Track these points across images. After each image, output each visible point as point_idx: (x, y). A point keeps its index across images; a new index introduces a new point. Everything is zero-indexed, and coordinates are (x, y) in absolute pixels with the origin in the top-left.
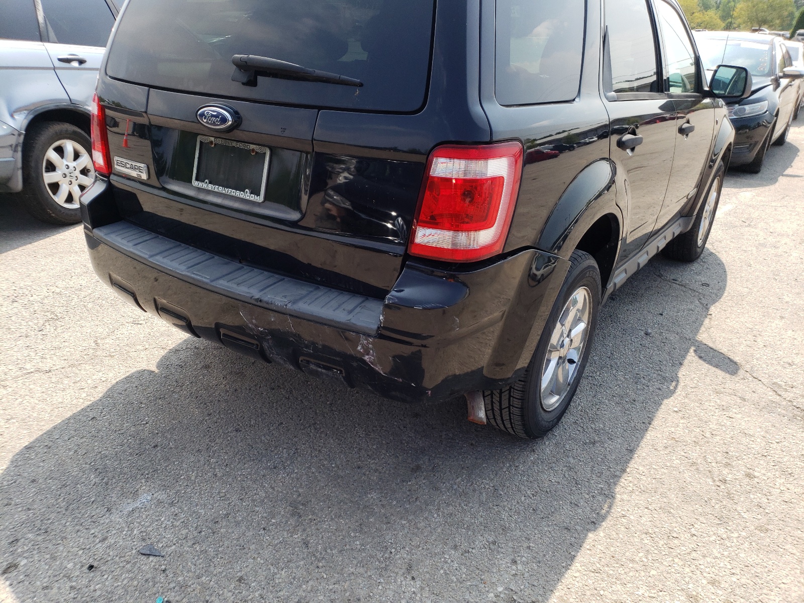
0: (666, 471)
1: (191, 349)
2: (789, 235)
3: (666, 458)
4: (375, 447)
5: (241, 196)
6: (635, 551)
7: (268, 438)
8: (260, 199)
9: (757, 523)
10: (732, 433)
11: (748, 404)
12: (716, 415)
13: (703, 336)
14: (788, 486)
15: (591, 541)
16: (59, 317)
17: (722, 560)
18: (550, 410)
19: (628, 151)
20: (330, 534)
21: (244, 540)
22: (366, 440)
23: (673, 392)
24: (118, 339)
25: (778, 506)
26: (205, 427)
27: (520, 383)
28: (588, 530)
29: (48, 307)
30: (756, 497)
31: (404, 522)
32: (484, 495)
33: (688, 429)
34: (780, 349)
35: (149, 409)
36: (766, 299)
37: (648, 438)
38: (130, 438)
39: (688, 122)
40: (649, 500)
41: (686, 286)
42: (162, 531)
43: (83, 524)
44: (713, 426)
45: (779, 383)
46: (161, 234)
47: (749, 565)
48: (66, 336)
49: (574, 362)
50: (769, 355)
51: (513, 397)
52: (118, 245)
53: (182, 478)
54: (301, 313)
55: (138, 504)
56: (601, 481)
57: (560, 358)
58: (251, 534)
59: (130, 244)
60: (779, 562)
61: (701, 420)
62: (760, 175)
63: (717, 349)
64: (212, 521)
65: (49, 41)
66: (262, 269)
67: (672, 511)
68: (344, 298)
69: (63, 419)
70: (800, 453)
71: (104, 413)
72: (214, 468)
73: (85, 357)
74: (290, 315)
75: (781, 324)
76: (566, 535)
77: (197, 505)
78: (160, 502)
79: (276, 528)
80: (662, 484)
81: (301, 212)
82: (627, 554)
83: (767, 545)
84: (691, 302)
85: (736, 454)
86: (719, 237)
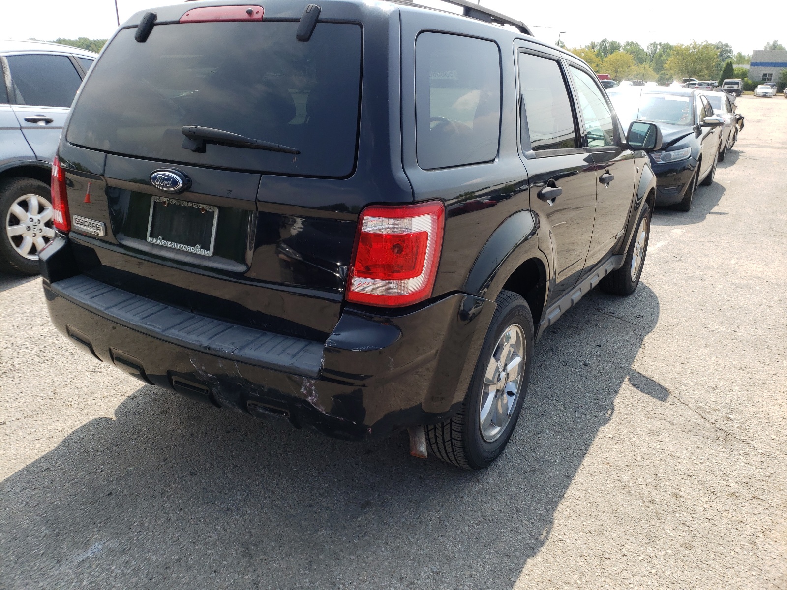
0: (600, 495)
1: (150, 395)
2: (714, 269)
3: (601, 483)
4: (327, 485)
5: (192, 251)
6: (571, 573)
7: (223, 480)
8: (210, 253)
9: (682, 541)
10: (661, 456)
11: (675, 427)
12: (647, 439)
13: (637, 366)
14: (711, 503)
15: (529, 565)
16: (17, 368)
17: (650, 578)
18: (491, 441)
19: (549, 201)
20: (280, 573)
21: (195, 585)
22: (318, 479)
23: (609, 419)
24: (77, 387)
25: (701, 524)
26: (161, 473)
27: (459, 416)
28: (528, 556)
29: (6, 358)
30: (682, 515)
31: (352, 557)
32: (430, 527)
33: (621, 454)
34: (706, 375)
35: (105, 456)
36: (693, 328)
37: (585, 464)
38: (84, 487)
39: (608, 172)
40: (584, 523)
41: (622, 319)
42: (112, 580)
43: (33, 577)
44: (644, 450)
45: (704, 406)
46: (117, 286)
47: (675, 582)
48: (23, 386)
49: (513, 394)
50: (695, 381)
51: (454, 430)
52: (75, 298)
53: (135, 524)
54: (247, 358)
55: (88, 554)
56: (541, 508)
57: (498, 391)
58: (202, 577)
59: (87, 297)
60: (702, 578)
61: (633, 445)
62: (689, 213)
63: (649, 377)
64: (163, 566)
65: (16, 103)
66: (213, 318)
67: (605, 533)
68: (289, 342)
69: (16, 471)
70: (722, 472)
71: (58, 463)
72: (168, 513)
73: (42, 407)
74: (237, 361)
75: (707, 351)
76: (506, 562)
77: (149, 551)
78: (111, 551)
79: (227, 570)
80: (597, 507)
81: (246, 264)
82: (563, 577)
83: (692, 561)
84: (627, 334)
85: (664, 476)
86: (653, 272)
